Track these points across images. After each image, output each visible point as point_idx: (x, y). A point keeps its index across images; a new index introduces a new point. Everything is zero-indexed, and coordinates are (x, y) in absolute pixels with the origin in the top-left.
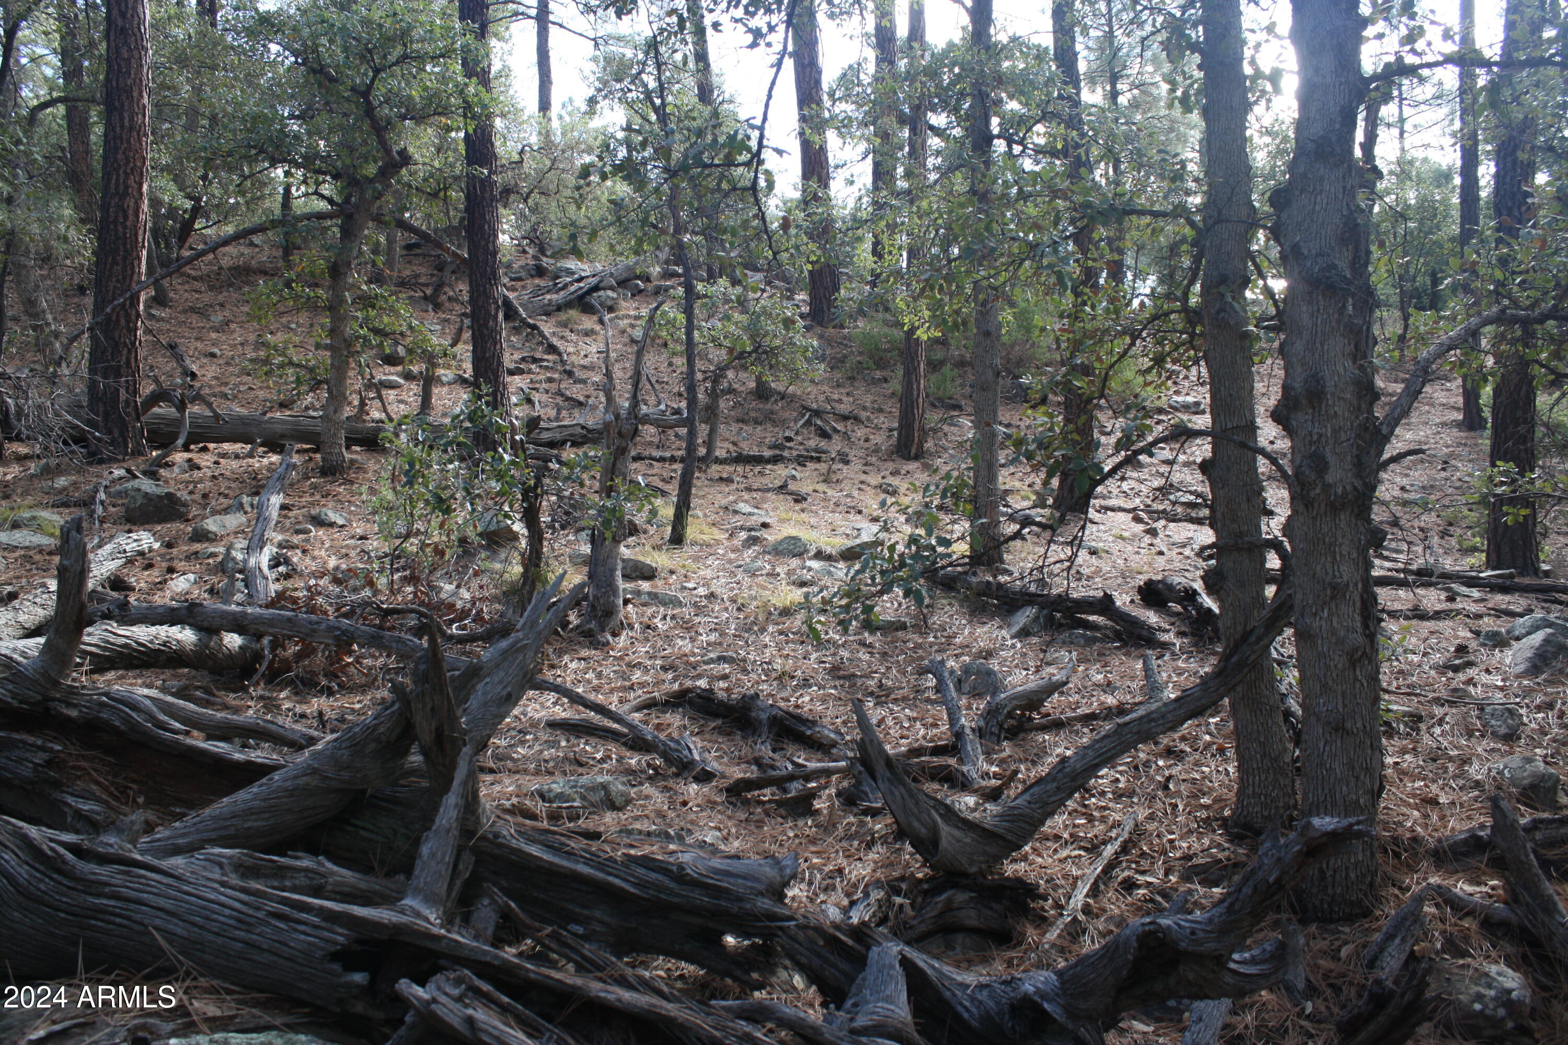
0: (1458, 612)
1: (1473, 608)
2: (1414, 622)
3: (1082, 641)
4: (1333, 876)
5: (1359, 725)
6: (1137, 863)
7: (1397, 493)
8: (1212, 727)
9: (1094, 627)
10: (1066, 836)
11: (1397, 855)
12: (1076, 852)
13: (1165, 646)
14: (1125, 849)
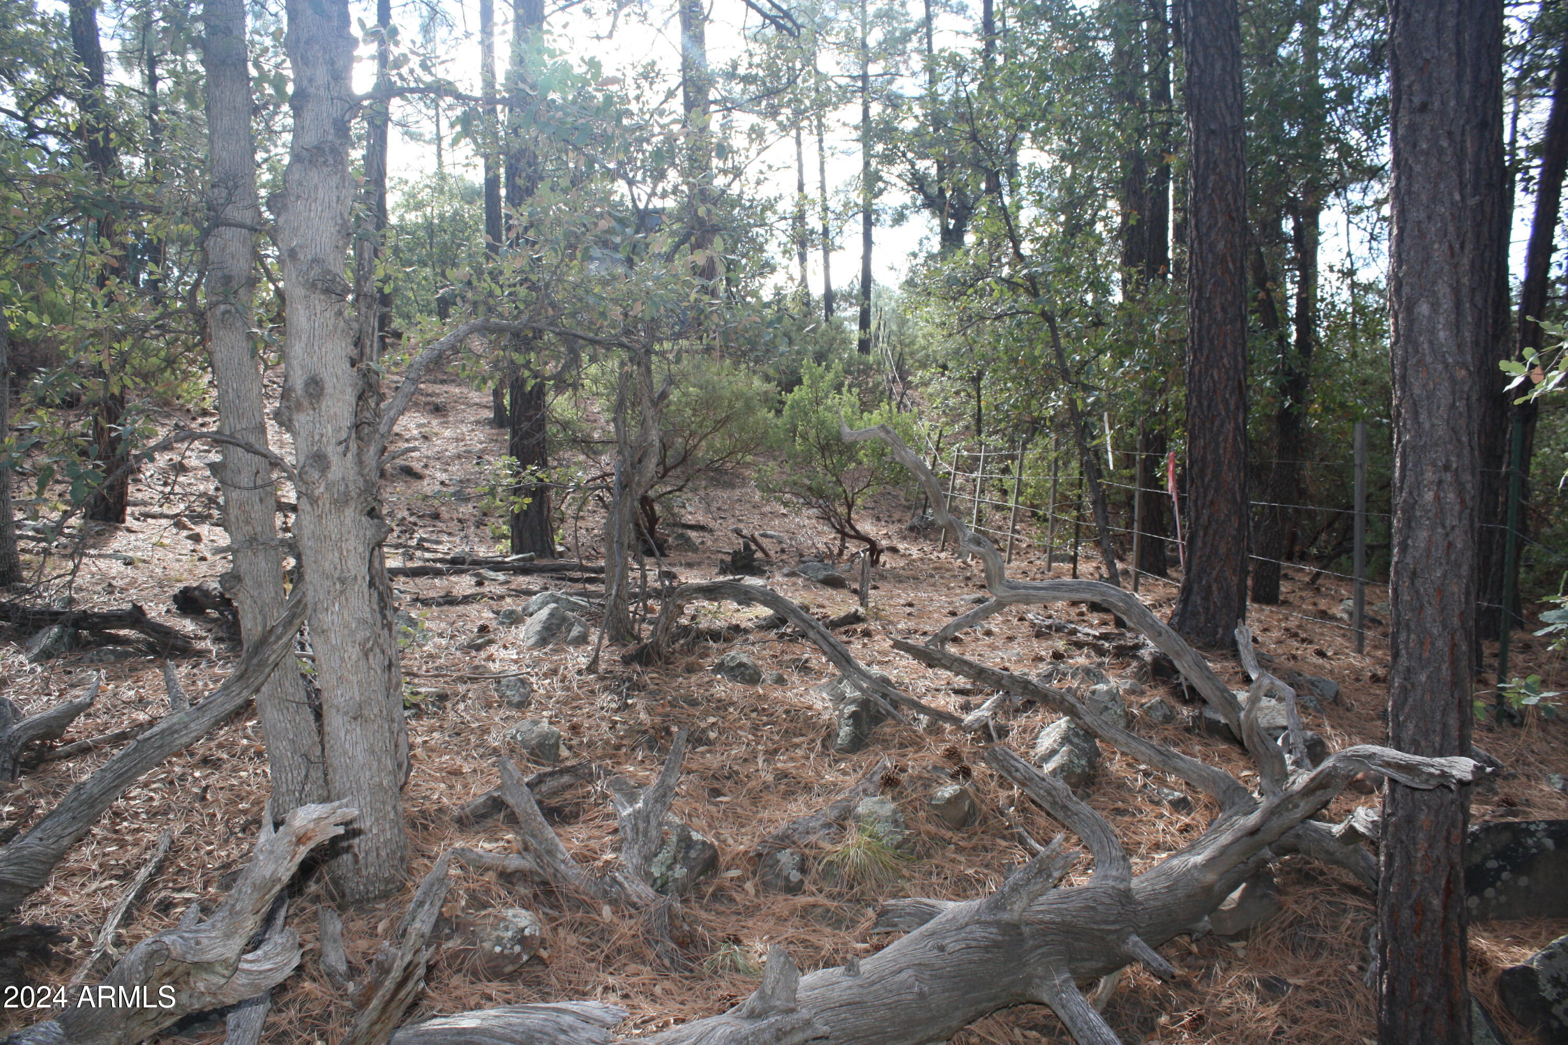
0: (484, 596)
1: (499, 590)
2: (445, 608)
3: (112, 658)
4: (366, 858)
5: (376, 711)
6: (175, 881)
7: (438, 487)
8: (249, 731)
9: (125, 641)
10: (95, 867)
11: (425, 827)
12: (107, 883)
13: (201, 654)
14: (160, 868)
